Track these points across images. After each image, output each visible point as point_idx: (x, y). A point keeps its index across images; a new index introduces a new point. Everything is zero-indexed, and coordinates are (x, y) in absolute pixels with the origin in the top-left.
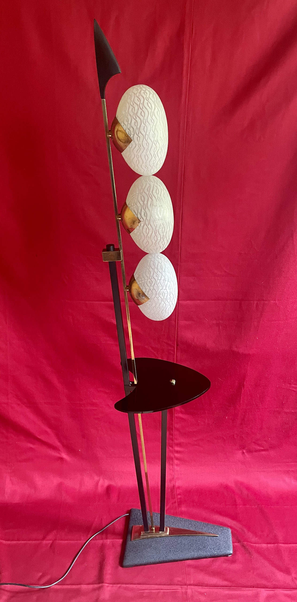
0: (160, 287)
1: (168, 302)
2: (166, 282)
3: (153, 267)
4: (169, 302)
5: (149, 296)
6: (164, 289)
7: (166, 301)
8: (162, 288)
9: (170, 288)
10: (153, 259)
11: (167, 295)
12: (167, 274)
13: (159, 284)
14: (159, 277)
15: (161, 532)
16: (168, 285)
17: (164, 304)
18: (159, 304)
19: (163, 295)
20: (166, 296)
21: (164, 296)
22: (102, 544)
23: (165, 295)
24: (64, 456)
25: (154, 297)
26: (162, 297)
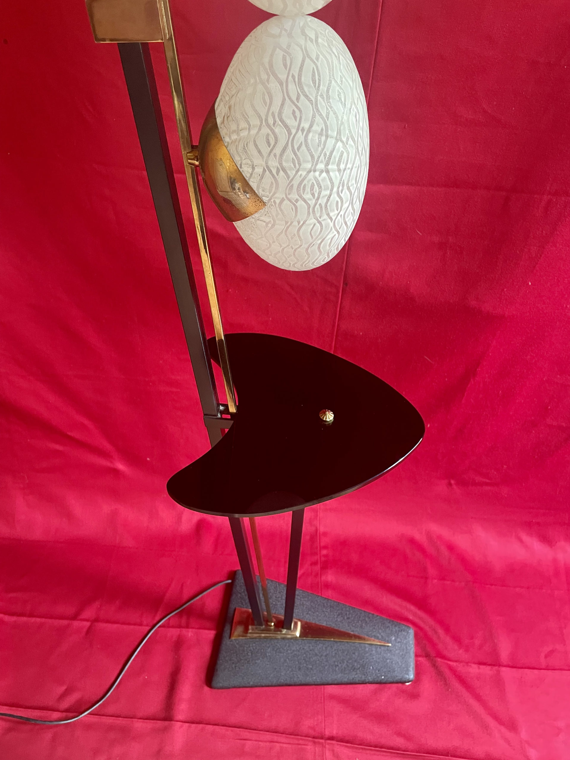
0: (306, 161)
1: (331, 219)
2: (331, 142)
3: (283, 77)
4: (334, 218)
5: (263, 193)
6: (322, 172)
7: (325, 217)
8: (312, 164)
9: (342, 166)
10: (284, 41)
11: (328, 192)
12: (338, 107)
13: (304, 147)
14: (303, 117)
15: (284, 631)
16: (336, 155)
17: (315, 225)
18: (299, 223)
19: (313, 195)
20: (324, 197)
21: (316, 195)
22: (179, 635)
23: (324, 193)
24: (120, 466)
25: (282, 200)
26: (310, 200)
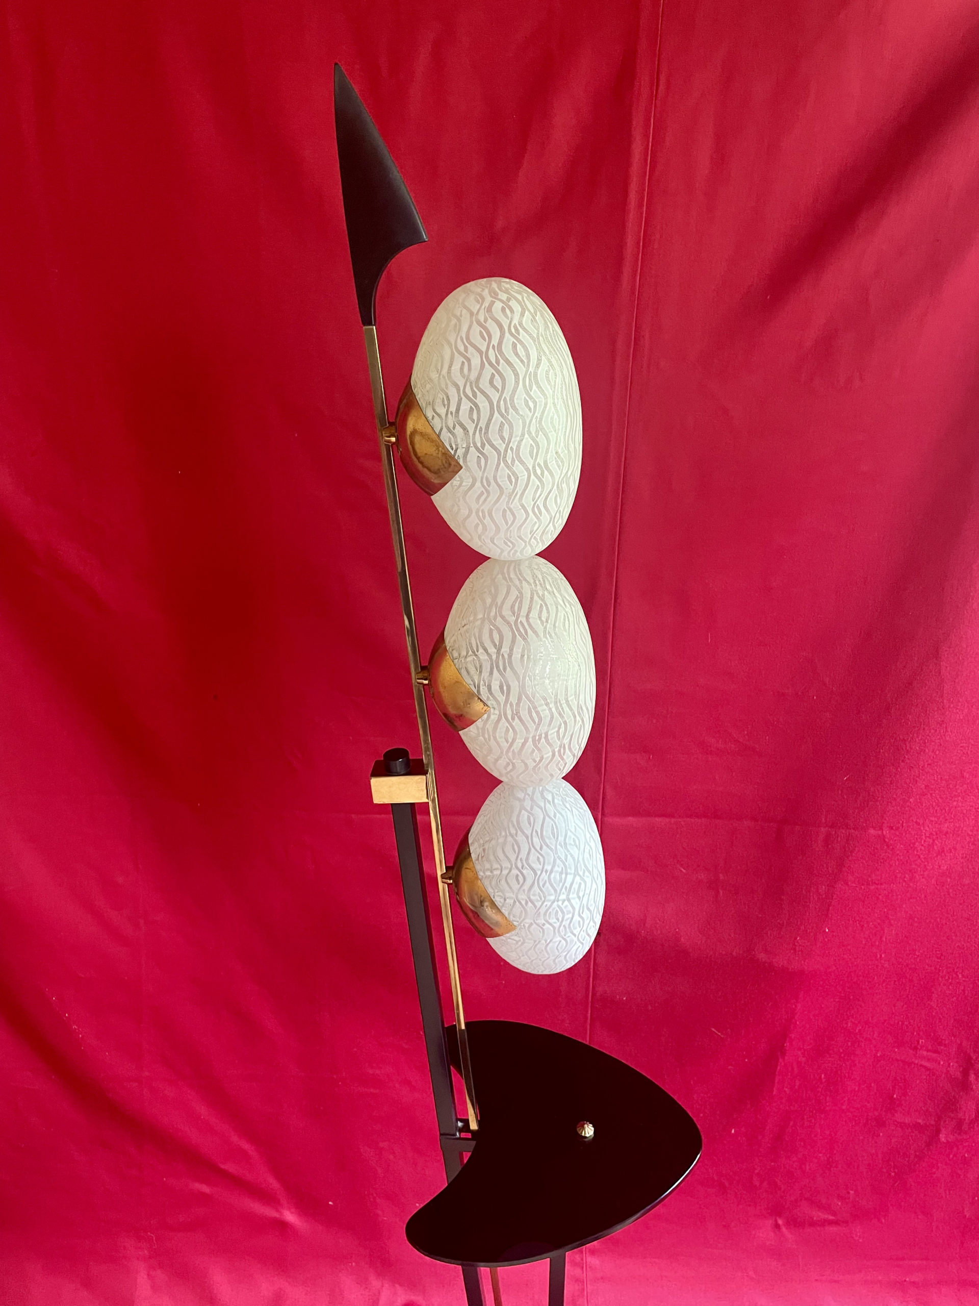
0: (550, 895)
1: (575, 935)
2: (570, 878)
3: (528, 832)
4: (577, 934)
5: (514, 919)
6: (564, 901)
7: (569, 934)
8: (556, 897)
9: (581, 894)
10: (528, 804)
11: (570, 915)
12: (574, 851)
13: (548, 884)
14: (546, 862)
16: (575, 886)
17: (560, 941)
18: (546, 941)
19: (558, 919)
20: (567, 920)
21: (560, 919)
23: (566, 917)
24: (290, 1216)
25: (531, 924)
26: (555, 923)
